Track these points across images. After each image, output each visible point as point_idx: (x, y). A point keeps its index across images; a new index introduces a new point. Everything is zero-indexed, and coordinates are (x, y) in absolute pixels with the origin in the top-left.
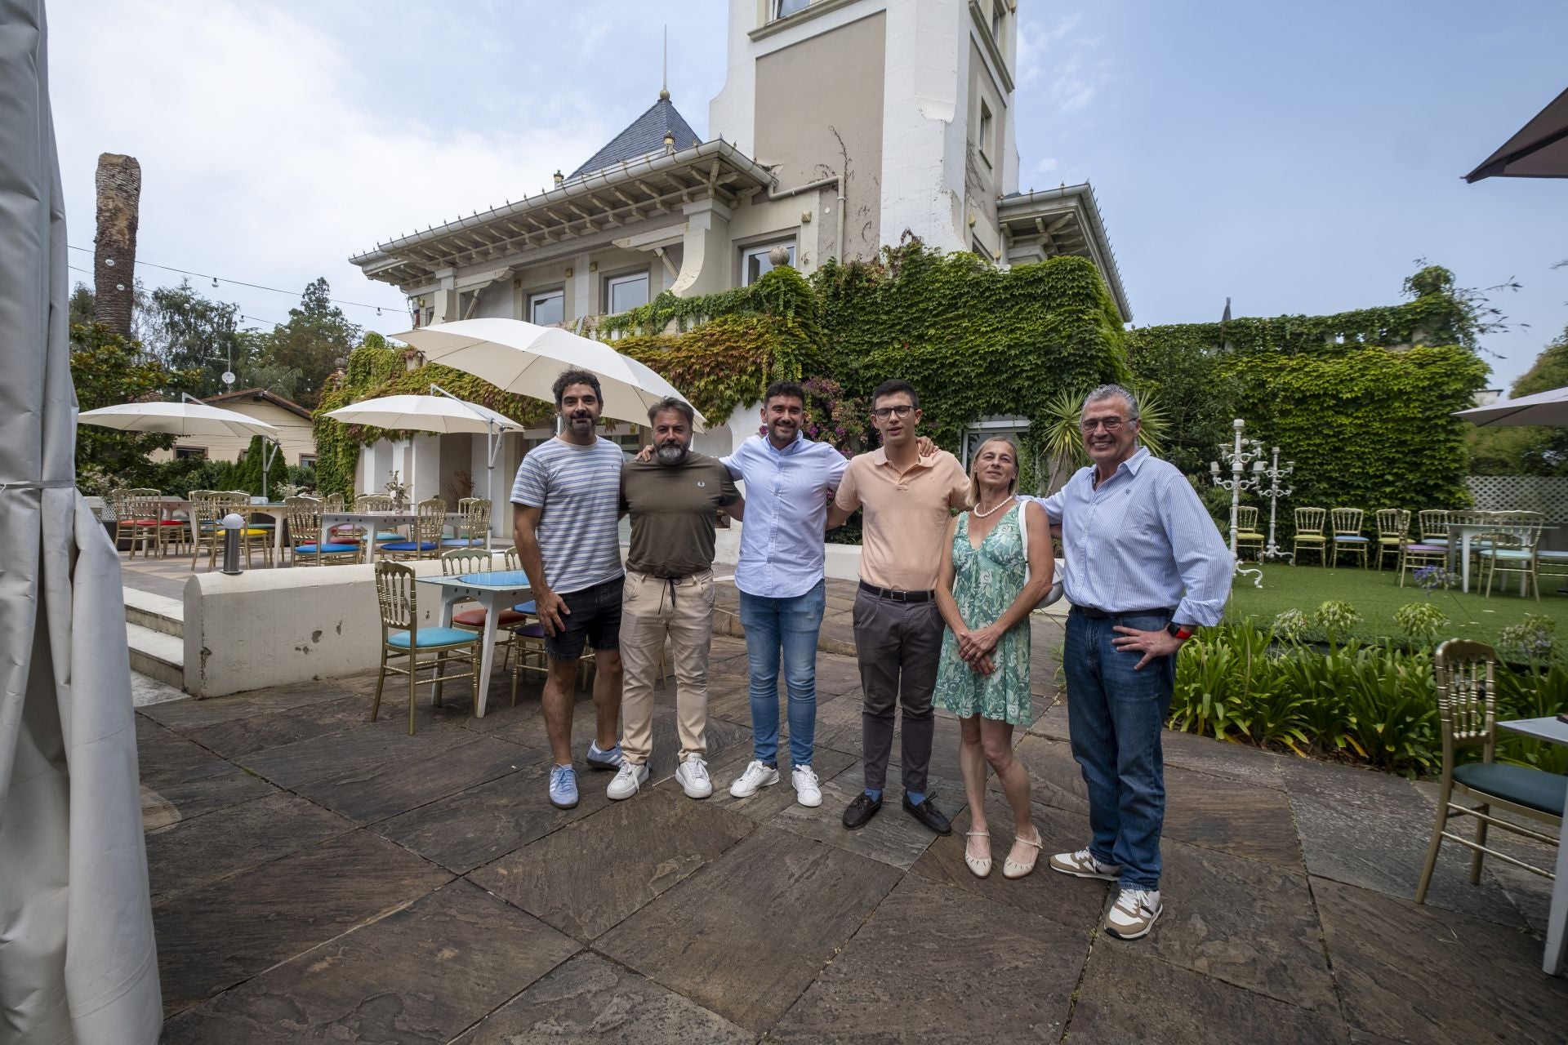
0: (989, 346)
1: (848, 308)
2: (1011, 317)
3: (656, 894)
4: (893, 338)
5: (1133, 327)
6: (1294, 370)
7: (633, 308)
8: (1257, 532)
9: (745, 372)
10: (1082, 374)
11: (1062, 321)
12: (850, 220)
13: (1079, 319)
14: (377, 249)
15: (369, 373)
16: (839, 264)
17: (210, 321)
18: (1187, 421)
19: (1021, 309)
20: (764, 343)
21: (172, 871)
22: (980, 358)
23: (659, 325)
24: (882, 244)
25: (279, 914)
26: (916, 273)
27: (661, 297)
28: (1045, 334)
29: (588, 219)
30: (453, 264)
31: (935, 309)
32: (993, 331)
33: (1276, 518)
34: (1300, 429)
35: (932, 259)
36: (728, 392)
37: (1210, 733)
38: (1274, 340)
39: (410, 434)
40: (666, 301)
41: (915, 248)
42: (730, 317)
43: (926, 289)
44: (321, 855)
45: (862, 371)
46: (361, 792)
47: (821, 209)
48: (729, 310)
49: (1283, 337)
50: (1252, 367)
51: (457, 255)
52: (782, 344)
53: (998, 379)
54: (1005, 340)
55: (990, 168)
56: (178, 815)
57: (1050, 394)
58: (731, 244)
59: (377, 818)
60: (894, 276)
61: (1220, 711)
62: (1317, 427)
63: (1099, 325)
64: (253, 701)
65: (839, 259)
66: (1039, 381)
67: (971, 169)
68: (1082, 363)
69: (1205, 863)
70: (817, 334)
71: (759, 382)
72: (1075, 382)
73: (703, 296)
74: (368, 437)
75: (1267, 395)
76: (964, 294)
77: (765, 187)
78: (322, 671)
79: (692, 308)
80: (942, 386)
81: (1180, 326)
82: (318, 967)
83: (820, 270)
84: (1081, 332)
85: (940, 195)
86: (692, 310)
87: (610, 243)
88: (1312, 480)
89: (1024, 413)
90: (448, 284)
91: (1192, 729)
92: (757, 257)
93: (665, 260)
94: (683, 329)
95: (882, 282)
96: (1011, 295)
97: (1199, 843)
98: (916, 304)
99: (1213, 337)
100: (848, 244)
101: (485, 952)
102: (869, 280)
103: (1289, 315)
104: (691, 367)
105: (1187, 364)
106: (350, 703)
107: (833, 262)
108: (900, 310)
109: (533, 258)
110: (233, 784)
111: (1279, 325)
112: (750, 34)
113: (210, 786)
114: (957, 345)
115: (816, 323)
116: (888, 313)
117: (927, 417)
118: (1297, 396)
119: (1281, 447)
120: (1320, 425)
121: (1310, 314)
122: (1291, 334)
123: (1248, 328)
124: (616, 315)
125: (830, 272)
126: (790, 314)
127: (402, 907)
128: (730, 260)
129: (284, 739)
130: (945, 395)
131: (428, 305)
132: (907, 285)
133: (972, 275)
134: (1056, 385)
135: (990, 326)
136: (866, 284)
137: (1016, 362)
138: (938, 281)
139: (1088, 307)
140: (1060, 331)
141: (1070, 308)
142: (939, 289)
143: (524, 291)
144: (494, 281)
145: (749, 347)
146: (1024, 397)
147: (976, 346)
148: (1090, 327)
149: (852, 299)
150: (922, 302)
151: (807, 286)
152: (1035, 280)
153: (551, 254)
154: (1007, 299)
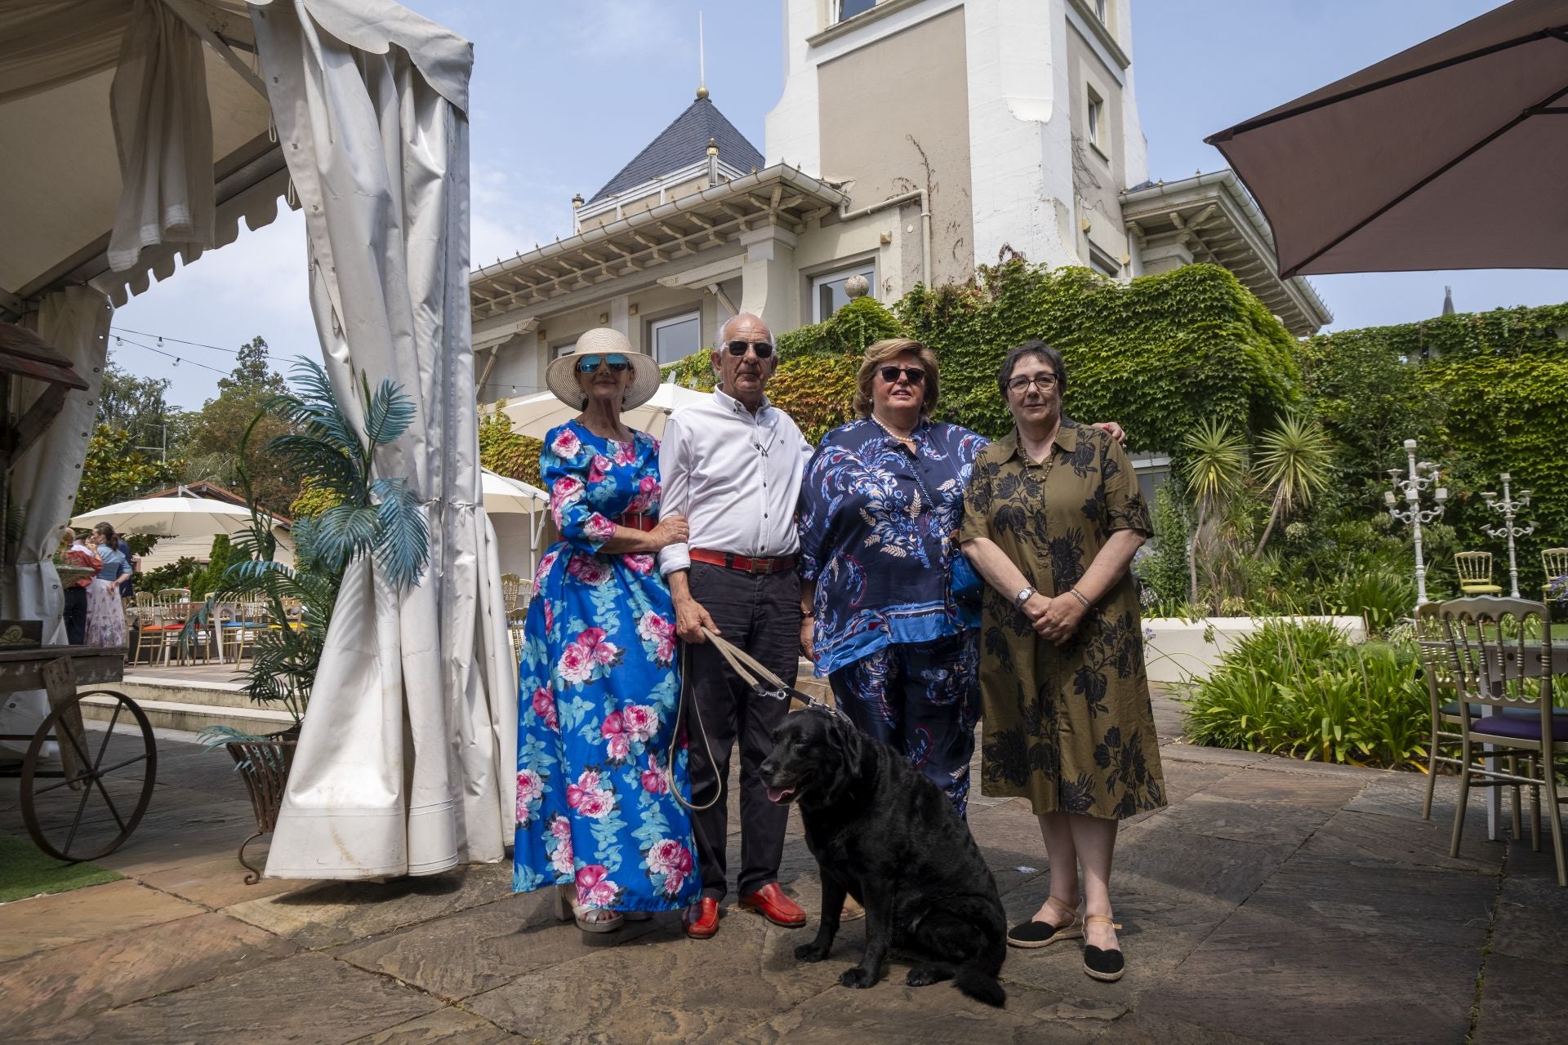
0: (1112, 374)
1: (941, 339)
2: (1136, 338)
6: (1517, 376)
8: (1494, 583)
9: (824, 422)
10: (1226, 398)
11: (1196, 339)
12: (936, 238)
13: (1216, 336)
16: (928, 290)
18: (1383, 447)
19: (1147, 328)
20: (844, 387)
22: (1104, 387)
24: (977, 263)
26: (1020, 294)
28: (1176, 355)
29: (628, 257)
31: (1044, 334)
32: (1116, 355)
33: (1518, 565)
34: (1537, 450)
35: (1037, 277)
37: (1333, 758)
38: (1489, 340)
41: (1016, 266)
42: (803, 359)
43: (1033, 312)
47: (904, 228)
48: (802, 352)
49: (1501, 335)
50: (1465, 375)
53: (1126, 411)
54: (1130, 365)
55: (1106, 160)
57: (1189, 424)
58: (798, 273)
60: (994, 300)
61: (1339, 734)
62: (1556, 444)
65: (927, 283)
66: (1175, 411)
67: (1079, 166)
68: (1223, 386)
72: (1218, 409)
75: (1487, 408)
76: (1078, 315)
77: (835, 208)
81: (1369, 330)
83: (906, 298)
84: (1219, 351)
85: (1041, 205)
87: (655, 282)
88: (1558, 513)
89: (1163, 450)
91: (1317, 757)
92: (830, 287)
93: (720, 297)
95: (981, 307)
96: (1134, 312)
98: (1023, 330)
99: (1410, 341)
100: (936, 265)
102: (964, 306)
103: (1506, 308)
107: (920, 288)
109: (561, 306)
111: (1493, 321)
112: (809, 40)
116: (989, 342)
118: (1526, 406)
119: (1512, 474)
120: (1560, 442)
121: (1531, 306)
122: (1509, 331)
123: (1455, 326)
125: (917, 299)
128: (798, 292)
132: (1010, 308)
133: (1086, 293)
134: (1196, 414)
135: (1111, 349)
136: (962, 311)
137: (1147, 390)
138: (1046, 302)
139: (1225, 321)
140: (1195, 351)
141: (1204, 323)
142: (1047, 311)
143: (549, 344)
144: (516, 335)
145: (827, 392)
146: (1160, 430)
147: (1097, 374)
148: (1230, 343)
149: (946, 328)
150: (1028, 327)
151: (891, 318)
152: (1160, 294)
153: (584, 299)
154: (1129, 318)
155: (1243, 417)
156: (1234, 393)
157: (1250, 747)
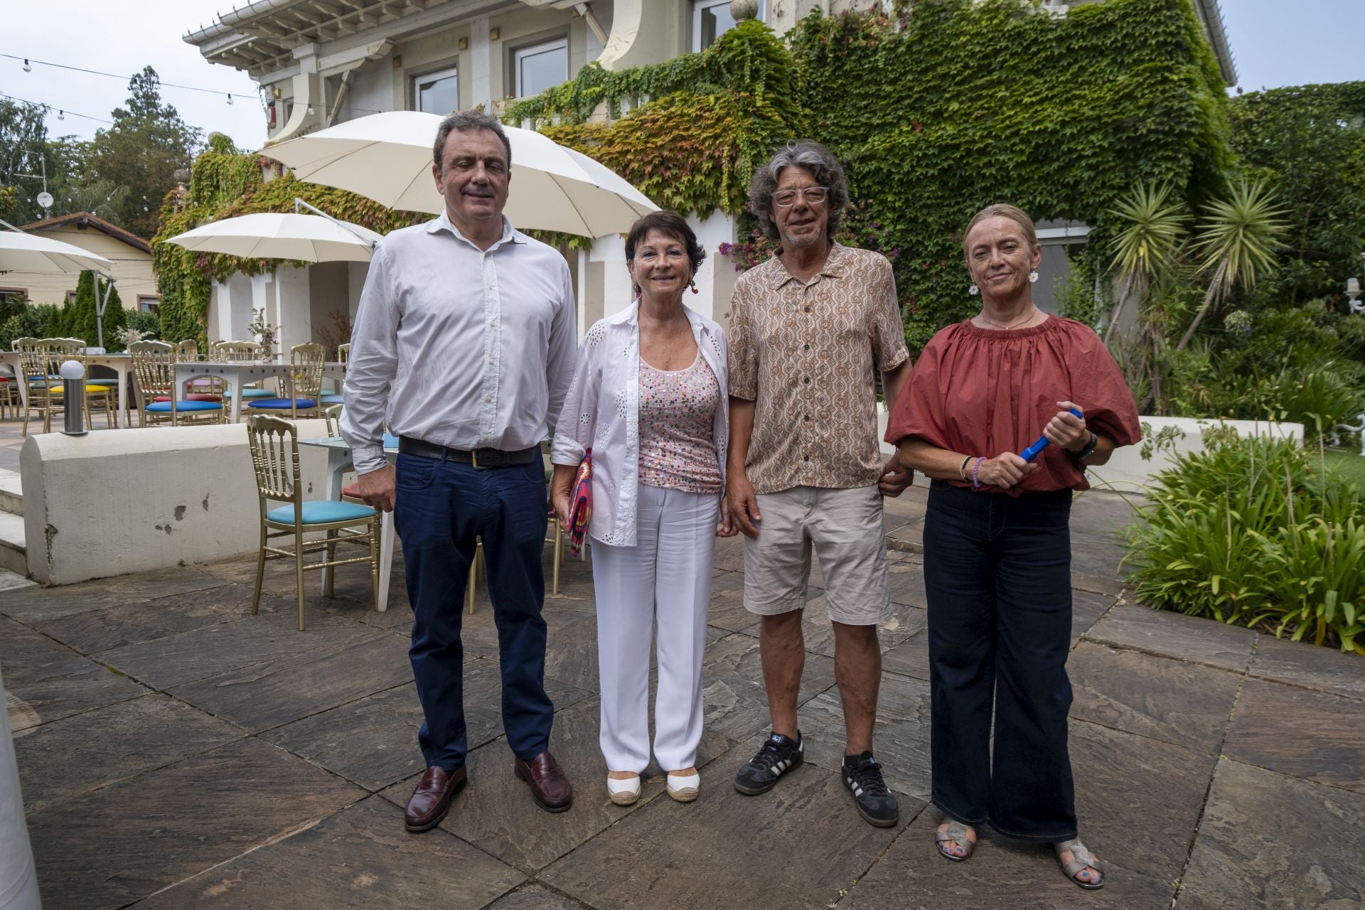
0: (1034, 125)
1: (838, 77)
2: (1067, 81)
3: (612, 819)
4: (900, 118)
5: (1240, 91)
7: (548, 88)
9: (699, 171)
10: (1167, 159)
11: (1140, 84)
13: (1165, 80)
14: (218, 21)
15: (217, 188)
16: (825, 16)
17: (16, 129)
18: (1313, 223)
19: (1082, 69)
20: (724, 130)
21: (36, 780)
22: (1022, 141)
23: (584, 111)
25: (164, 831)
26: (934, 23)
27: (586, 72)
28: (1115, 104)
30: (313, 38)
31: (959, 73)
32: (1041, 102)
36: (678, 200)
37: (1334, 642)
39: (273, 265)
40: (592, 76)
42: (678, 95)
43: (947, 46)
44: (207, 765)
45: (856, 165)
46: (248, 696)
48: (677, 86)
51: (319, 26)
52: (749, 130)
53: (1045, 169)
54: (1057, 114)
56: (37, 718)
57: (1120, 188)
59: (269, 725)
60: (903, 29)
61: (1350, 612)
63: (1193, 88)
64: (110, 589)
65: (825, 8)
68: (1167, 144)
69: (1328, 804)
70: (795, 115)
71: (717, 184)
72: (1156, 170)
73: (641, 68)
74: (221, 271)
76: (1000, 50)
78: (189, 555)
79: (628, 85)
80: (967, 182)
81: (1310, 87)
82: (214, 891)
83: (800, 25)
84: (1166, 99)
86: (627, 87)
89: (1081, 217)
90: (308, 66)
91: (1308, 638)
92: (713, 11)
93: (590, 21)
94: (615, 114)
95: (886, 38)
96: (1068, 49)
97: (1318, 779)
98: (933, 68)
101: (410, 880)
102: (867, 37)
104: (627, 166)
105: (1317, 142)
106: (225, 593)
107: (817, 12)
108: (910, 77)
109: (414, 26)
110: (96, 683)
113: (71, 686)
114: (989, 124)
115: (794, 100)
116: (893, 82)
117: (946, 226)
124: (526, 98)
125: (813, 27)
126: (760, 88)
127: (308, 827)
128: (676, 15)
129: (151, 634)
130: (972, 194)
131: (284, 96)
132: (920, 41)
133: (1013, 22)
134: (1128, 176)
135: (1036, 94)
136: (863, 43)
137: (1072, 145)
138: (963, 33)
139: (1178, 63)
140: (1136, 98)
141: (1151, 64)
142: (965, 45)
143: (406, 71)
144: (368, 59)
145: (704, 135)
146: (1082, 194)
147: (1016, 124)
148: (1181, 91)
149: (844, 64)
150: (940, 64)
151: (782, 48)
152: (1103, 25)
153: (439, 19)
154: (1061, 56)
155: (1183, 183)
156: (1178, 151)
157: (1218, 616)
